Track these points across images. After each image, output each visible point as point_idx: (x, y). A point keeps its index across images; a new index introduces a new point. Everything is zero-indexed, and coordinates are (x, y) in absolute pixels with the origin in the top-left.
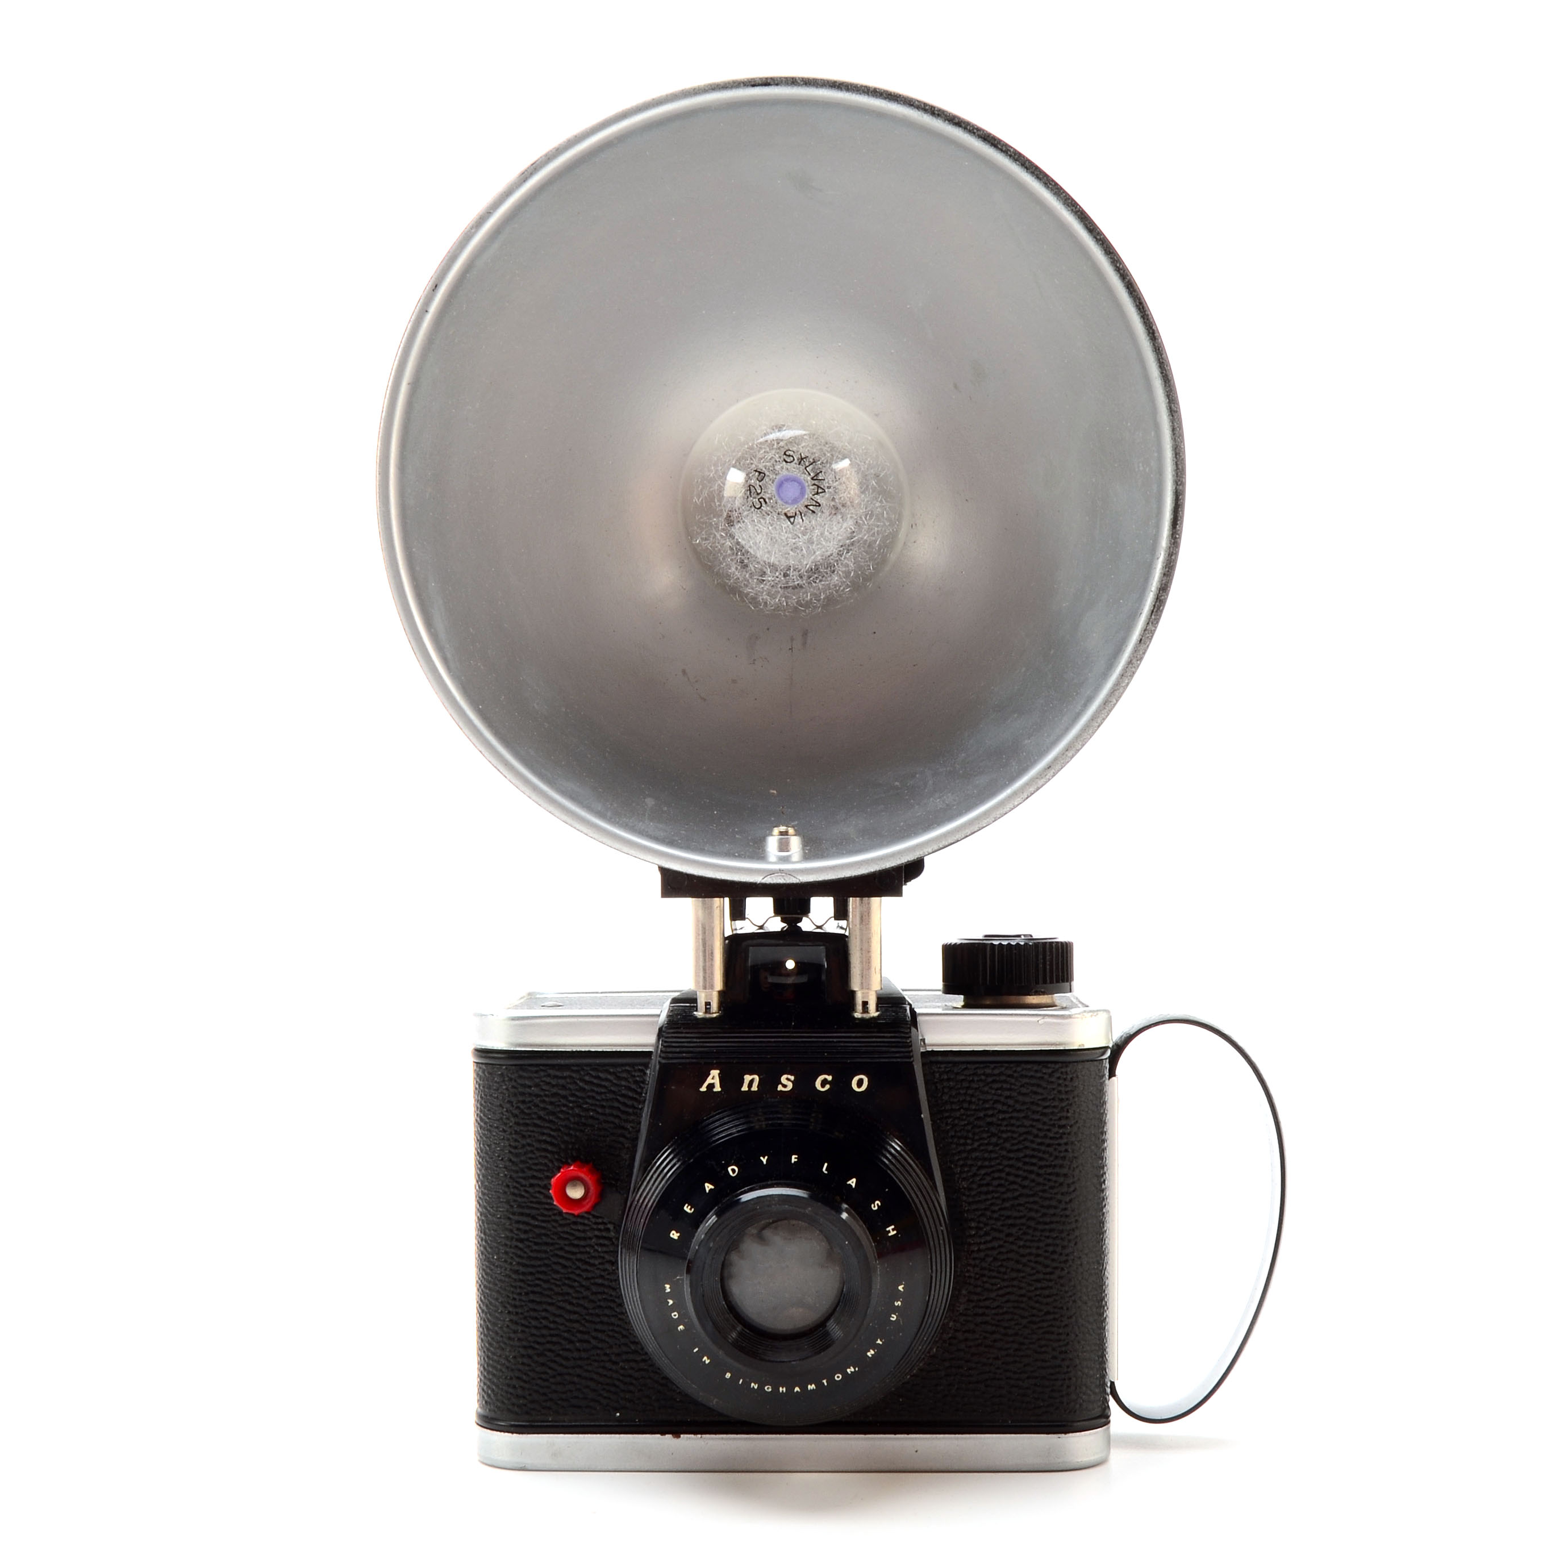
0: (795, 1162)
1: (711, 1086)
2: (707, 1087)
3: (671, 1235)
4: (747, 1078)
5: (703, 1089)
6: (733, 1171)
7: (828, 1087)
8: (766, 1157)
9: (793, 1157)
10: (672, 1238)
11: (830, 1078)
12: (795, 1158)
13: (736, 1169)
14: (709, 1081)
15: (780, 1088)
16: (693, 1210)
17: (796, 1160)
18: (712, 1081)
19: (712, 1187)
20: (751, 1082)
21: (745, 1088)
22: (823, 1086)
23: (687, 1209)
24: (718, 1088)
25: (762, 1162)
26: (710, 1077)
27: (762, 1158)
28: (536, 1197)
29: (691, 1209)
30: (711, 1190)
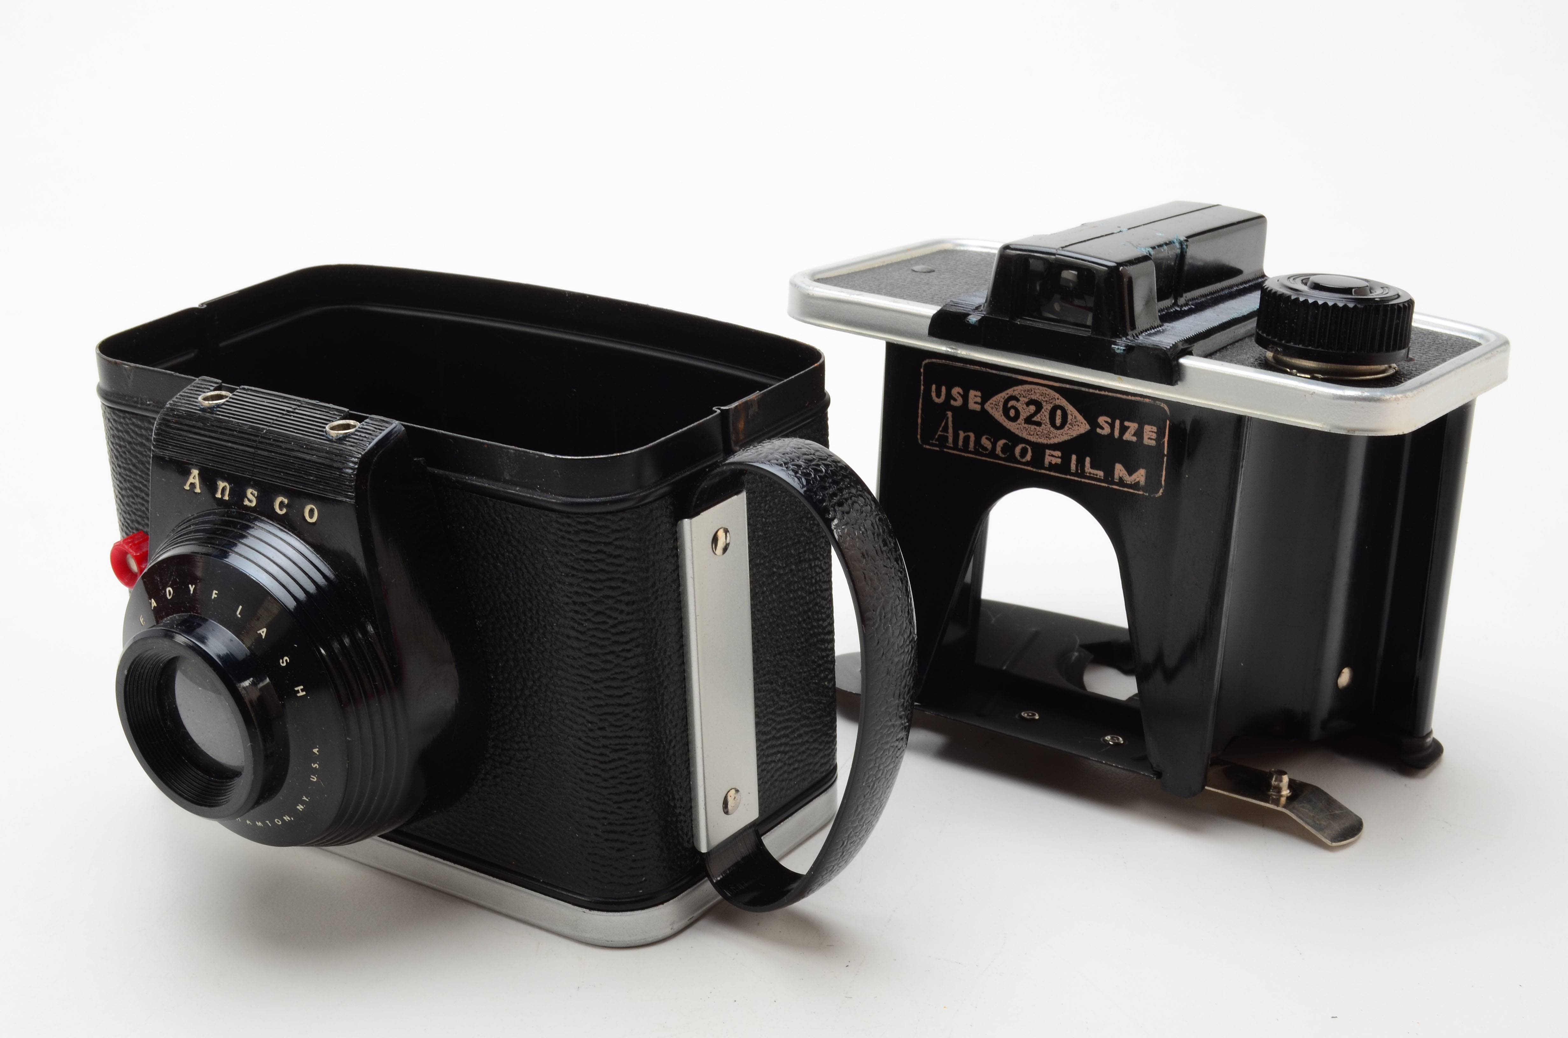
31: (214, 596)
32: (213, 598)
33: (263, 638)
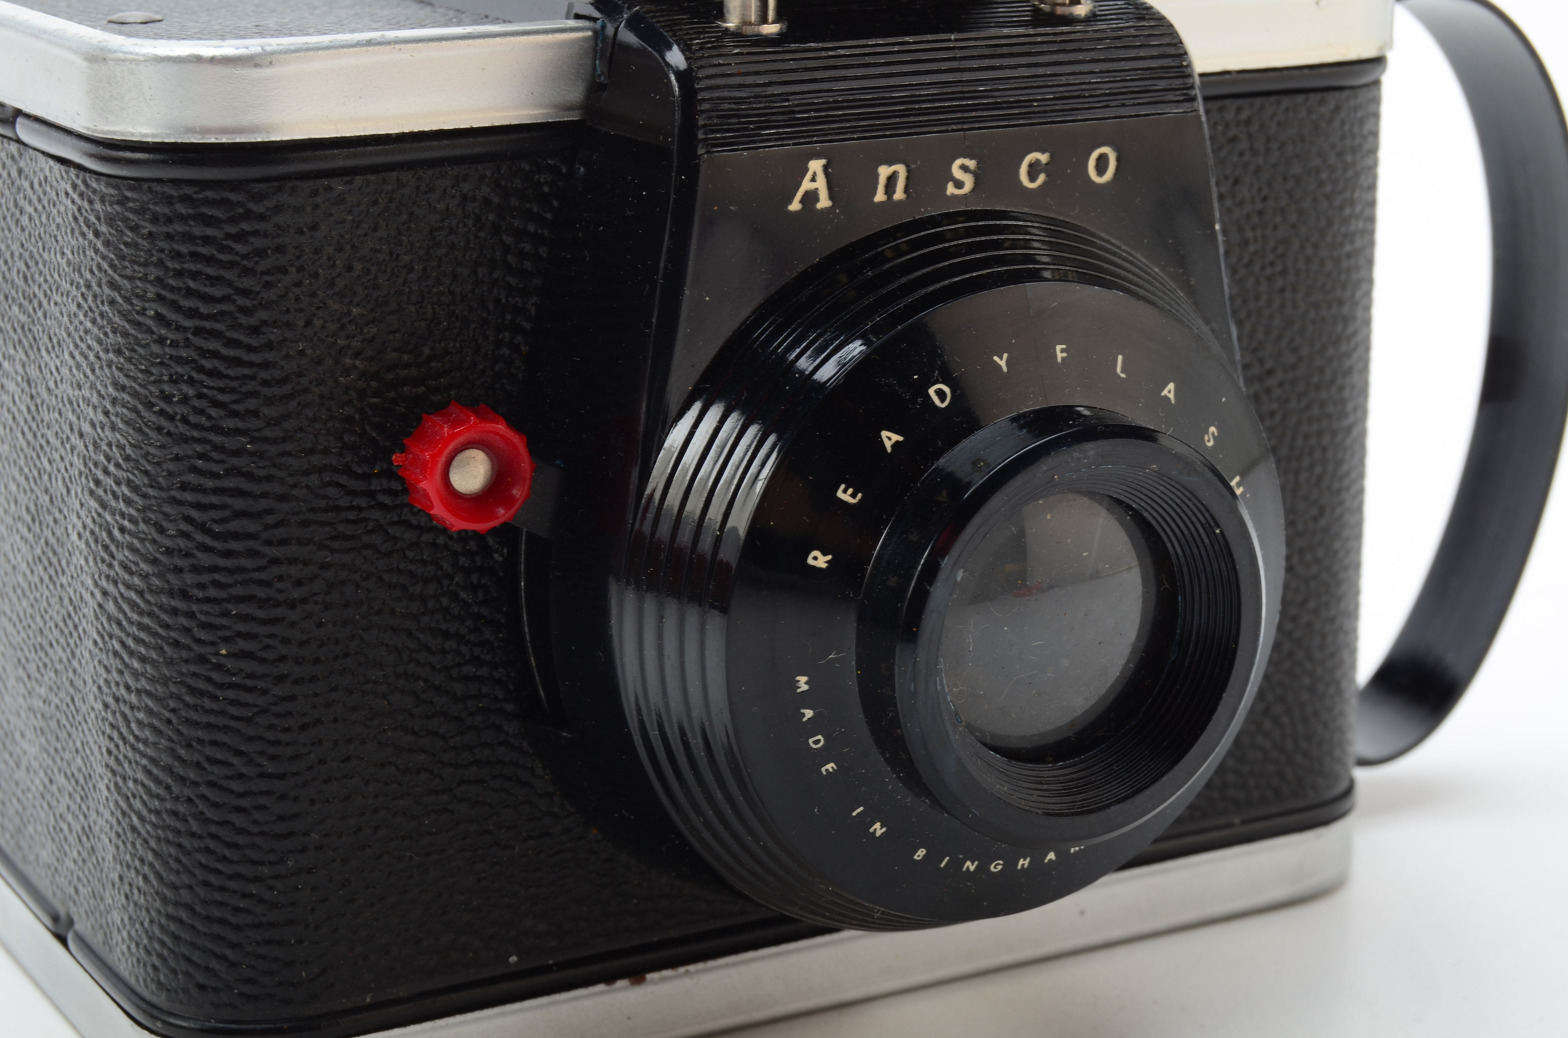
0: (1063, 358)
1: (811, 197)
2: (802, 202)
3: (810, 561)
4: (884, 171)
5: (795, 206)
6: (941, 394)
7: (1042, 178)
8: (1005, 356)
9: (1059, 348)
10: (814, 567)
11: (1044, 158)
12: (1062, 351)
13: (947, 389)
14: (806, 185)
15: (951, 189)
16: (860, 495)
17: (1065, 355)
18: (813, 186)
19: (901, 439)
20: (892, 179)
21: (880, 196)
22: (1032, 177)
23: (844, 495)
24: (824, 202)
25: (1000, 367)
26: (809, 176)
27: (996, 358)
28: (325, 497)
29: (853, 495)
30: (896, 445)
31: (1060, 356)
32: (1059, 360)
33: (1173, 401)
